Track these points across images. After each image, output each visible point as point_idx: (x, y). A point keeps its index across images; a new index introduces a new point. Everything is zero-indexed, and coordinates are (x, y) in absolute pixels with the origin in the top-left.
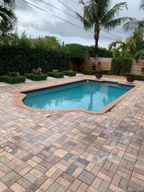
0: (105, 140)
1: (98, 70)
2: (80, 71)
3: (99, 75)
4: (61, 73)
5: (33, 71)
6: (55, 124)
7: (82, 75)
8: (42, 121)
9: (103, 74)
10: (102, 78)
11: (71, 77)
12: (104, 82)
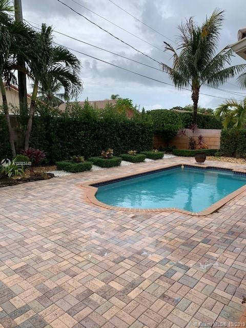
0: (210, 246)
1: (199, 149)
2: (169, 151)
3: (202, 158)
4: (141, 155)
5: (102, 154)
6: (144, 227)
7: (173, 156)
8: (126, 223)
9: (208, 155)
10: (206, 162)
11: (156, 161)
12: (209, 168)
